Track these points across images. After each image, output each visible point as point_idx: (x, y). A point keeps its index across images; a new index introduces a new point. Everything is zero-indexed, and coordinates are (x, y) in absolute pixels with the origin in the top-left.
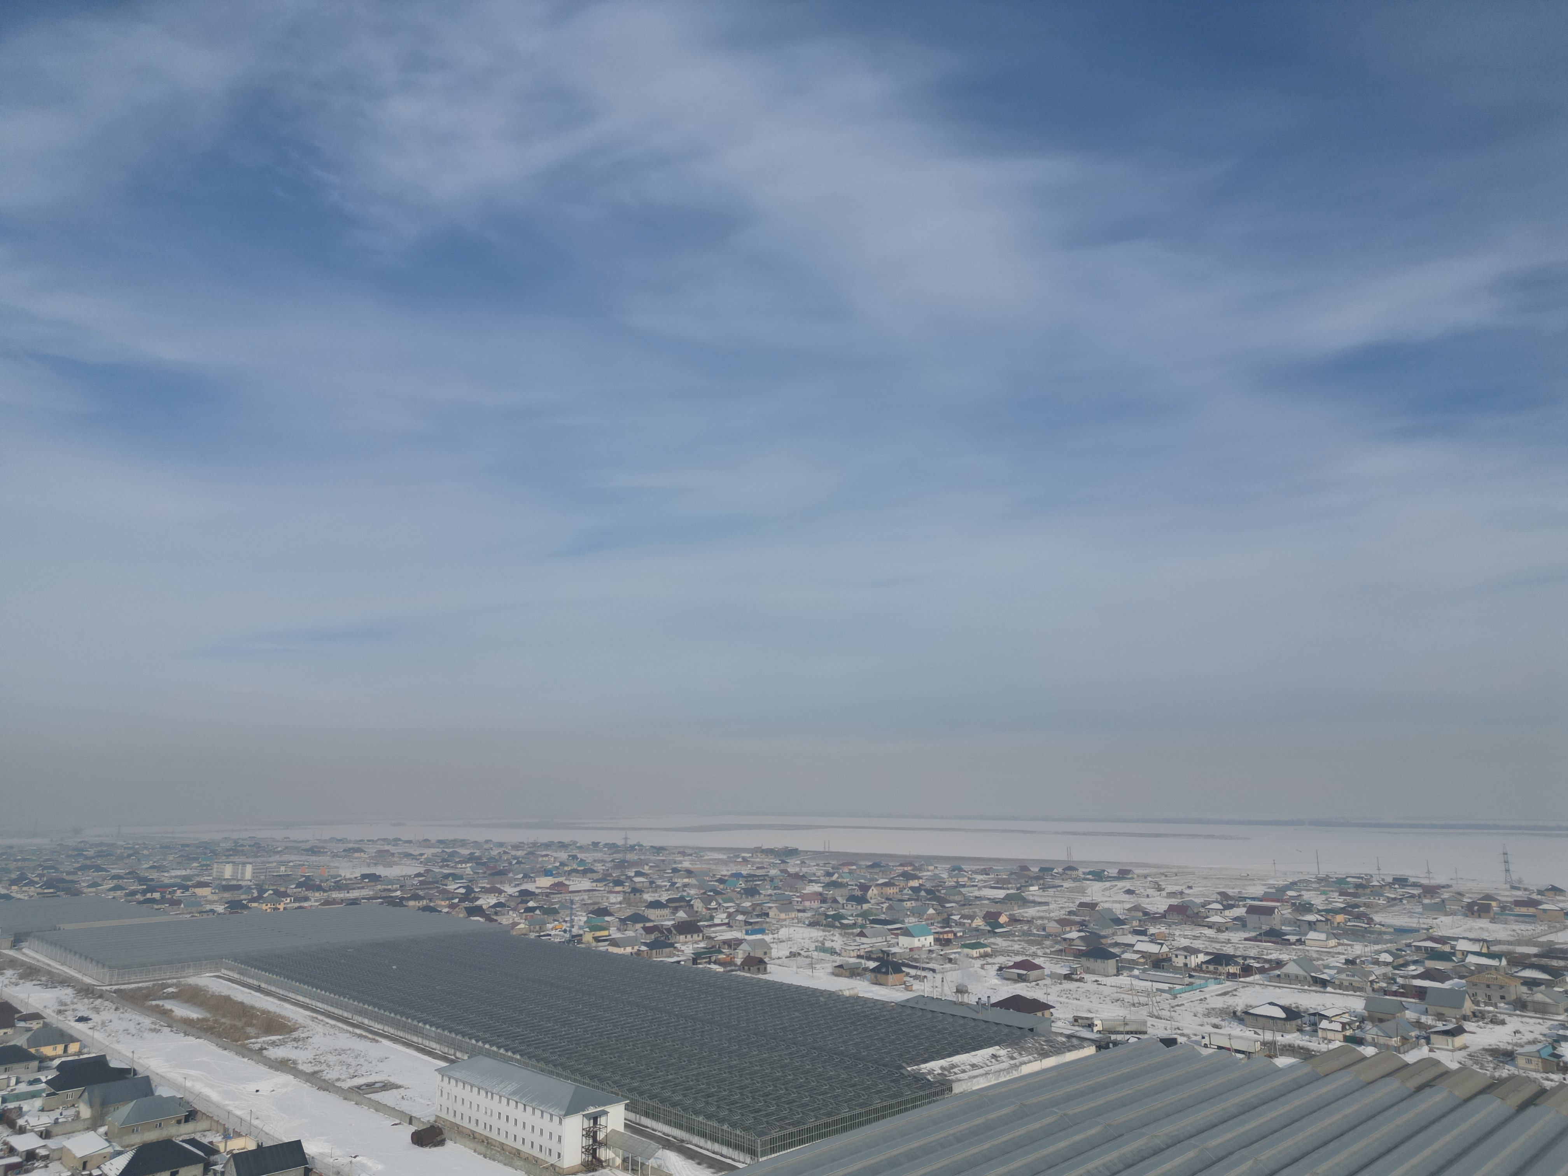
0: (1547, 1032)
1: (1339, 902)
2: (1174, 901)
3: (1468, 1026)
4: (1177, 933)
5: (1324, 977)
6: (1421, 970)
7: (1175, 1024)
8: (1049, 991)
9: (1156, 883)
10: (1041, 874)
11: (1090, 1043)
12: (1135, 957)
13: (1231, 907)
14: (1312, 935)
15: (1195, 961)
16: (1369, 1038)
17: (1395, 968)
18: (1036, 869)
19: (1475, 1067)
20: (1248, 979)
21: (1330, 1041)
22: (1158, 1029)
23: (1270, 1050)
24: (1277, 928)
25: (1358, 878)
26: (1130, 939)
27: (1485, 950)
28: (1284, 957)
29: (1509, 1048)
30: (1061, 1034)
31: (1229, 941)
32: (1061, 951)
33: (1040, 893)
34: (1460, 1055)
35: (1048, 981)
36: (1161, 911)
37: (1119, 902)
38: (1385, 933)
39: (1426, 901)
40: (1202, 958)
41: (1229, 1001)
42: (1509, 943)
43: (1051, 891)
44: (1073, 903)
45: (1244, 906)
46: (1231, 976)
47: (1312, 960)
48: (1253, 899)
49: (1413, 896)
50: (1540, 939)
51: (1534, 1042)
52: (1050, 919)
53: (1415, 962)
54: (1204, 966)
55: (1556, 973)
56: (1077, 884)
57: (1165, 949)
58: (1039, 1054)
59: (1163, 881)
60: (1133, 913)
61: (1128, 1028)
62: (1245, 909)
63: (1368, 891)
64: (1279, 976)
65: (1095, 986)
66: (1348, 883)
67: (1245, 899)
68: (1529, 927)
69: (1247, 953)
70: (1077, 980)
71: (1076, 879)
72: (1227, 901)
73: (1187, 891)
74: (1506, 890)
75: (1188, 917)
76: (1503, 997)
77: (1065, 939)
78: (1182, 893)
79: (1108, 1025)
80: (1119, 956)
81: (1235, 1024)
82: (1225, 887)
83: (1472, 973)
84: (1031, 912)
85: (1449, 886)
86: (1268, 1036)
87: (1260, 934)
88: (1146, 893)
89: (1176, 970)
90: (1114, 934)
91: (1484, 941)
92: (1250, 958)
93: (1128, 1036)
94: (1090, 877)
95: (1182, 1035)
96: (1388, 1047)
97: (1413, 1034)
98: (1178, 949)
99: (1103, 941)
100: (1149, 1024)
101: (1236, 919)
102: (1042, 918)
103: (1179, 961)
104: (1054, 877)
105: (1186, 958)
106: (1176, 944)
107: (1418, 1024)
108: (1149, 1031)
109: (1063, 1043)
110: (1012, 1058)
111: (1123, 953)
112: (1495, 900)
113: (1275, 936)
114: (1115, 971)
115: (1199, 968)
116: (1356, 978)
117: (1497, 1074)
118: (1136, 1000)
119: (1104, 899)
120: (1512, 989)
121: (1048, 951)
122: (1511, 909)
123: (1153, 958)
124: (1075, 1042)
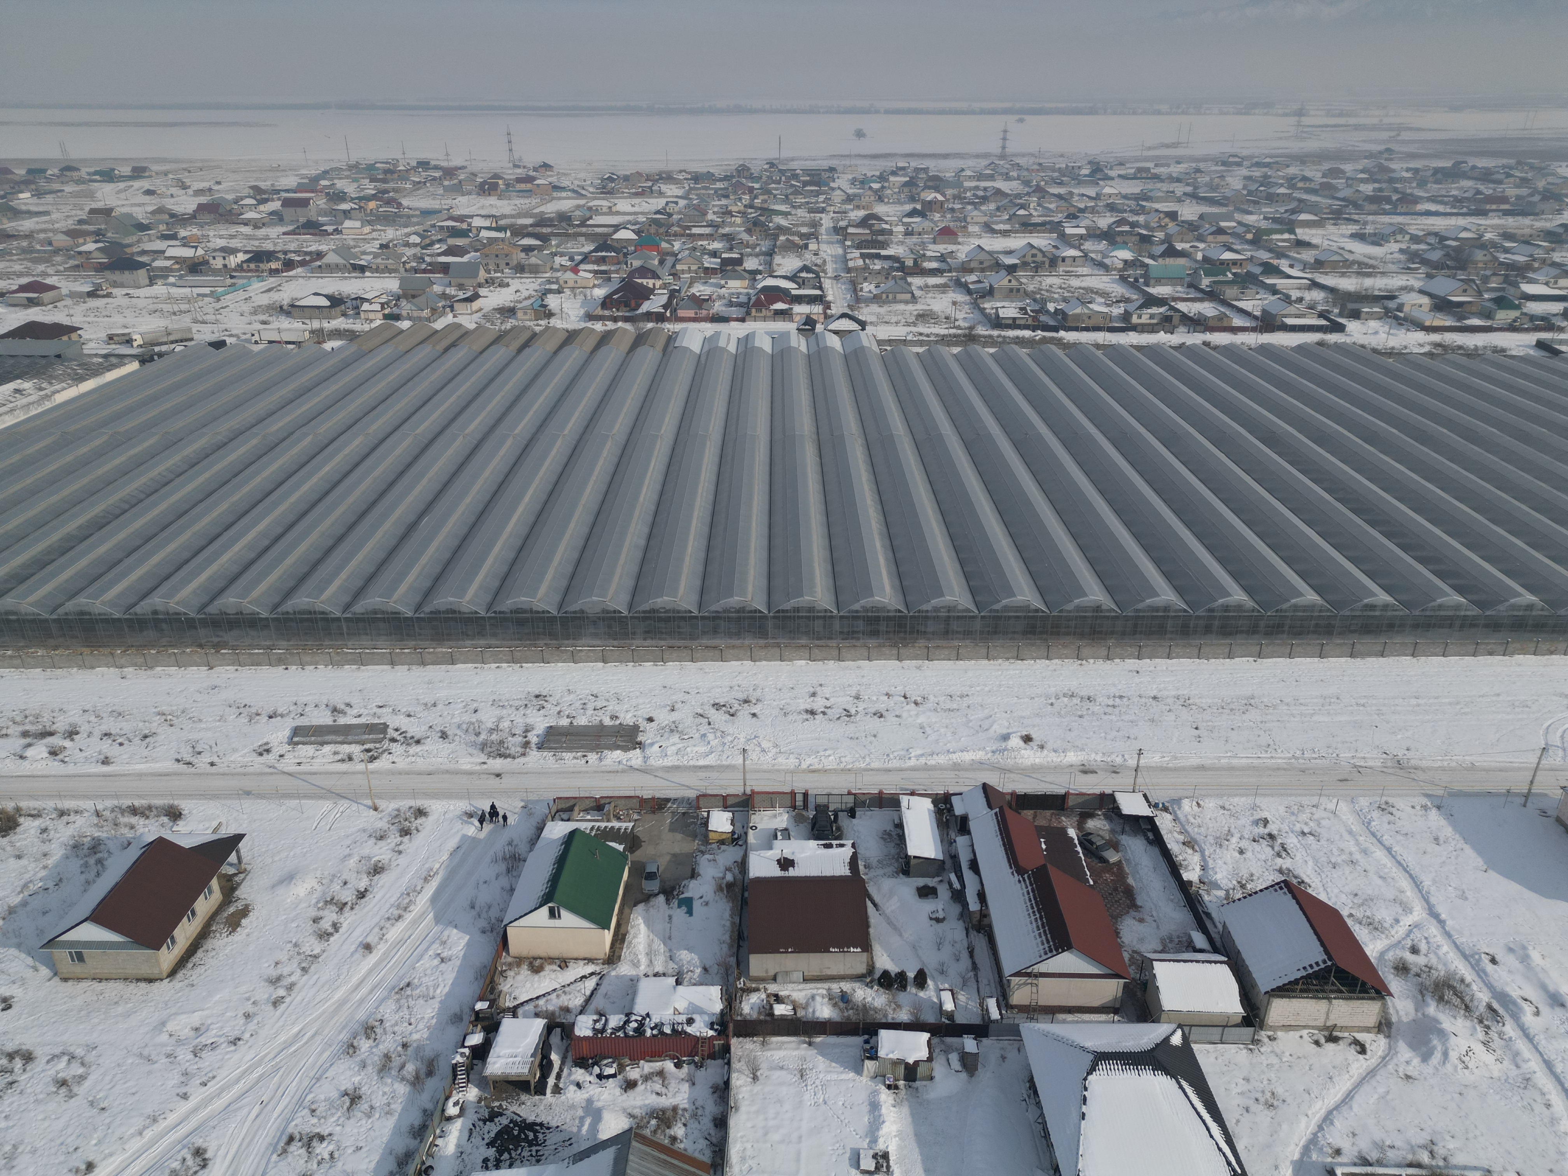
0: (538, 288)
1: (370, 189)
2: (203, 200)
3: (483, 291)
4: (211, 233)
5: (362, 263)
6: (444, 247)
7: (224, 327)
8: (72, 312)
9: (179, 180)
10: (31, 177)
11: (130, 359)
12: (168, 263)
13: (265, 201)
14: (348, 224)
15: (234, 261)
16: (404, 313)
17: (423, 248)
18: (23, 172)
19: (488, 325)
20: (291, 273)
21: (371, 321)
22: (205, 334)
23: (318, 337)
24: (314, 219)
25: (386, 163)
26: (159, 245)
27: (494, 225)
28: (323, 248)
29: (512, 305)
30: (96, 355)
31: (267, 238)
32: (77, 266)
33: (35, 200)
34: (476, 317)
35: (69, 301)
36: (191, 211)
37: (139, 205)
38: (413, 216)
39: (446, 183)
40: (241, 257)
41: (275, 297)
42: (512, 216)
43: (49, 198)
44: (82, 209)
45: (279, 199)
46: (274, 272)
47: (349, 248)
48: (287, 191)
49: (435, 179)
50: (535, 211)
51: (529, 298)
52: (55, 231)
53: (439, 241)
54: (245, 266)
55: (545, 238)
56: (82, 187)
57: (200, 252)
58: (73, 380)
59: (187, 177)
60: (158, 217)
61: (172, 338)
62: (280, 203)
63: (396, 176)
64: (320, 266)
65: (127, 300)
66: (378, 169)
67: (278, 192)
68: (527, 201)
69: (287, 248)
70: (104, 296)
71: (80, 181)
72: (261, 195)
73: (216, 187)
74: (509, 168)
75: (221, 215)
76: (507, 264)
77: (80, 253)
78: (210, 190)
79: (148, 338)
80: (150, 265)
81: (283, 318)
82: (257, 180)
83: (484, 246)
84: (27, 225)
85: (464, 167)
86: (316, 324)
87: (298, 227)
88: (169, 193)
89: (215, 272)
90: (138, 241)
91: (493, 216)
92: (291, 252)
93: (173, 346)
94: (97, 177)
95: (231, 336)
96: (420, 319)
97: (440, 305)
98: (215, 250)
99: (128, 250)
100: (194, 330)
101: (272, 213)
102: (44, 231)
103: (218, 263)
104: (49, 180)
105: (224, 258)
106: (211, 245)
107: (444, 296)
108: (195, 337)
109: (100, 364)
110: (41, 389)
111: (153, 261)
112: (501, 178)
113: (312, 227)
114: (147, 282)
115: (240, 267)
116: (390, 261)
117: (503, 328)
118: (176, 308)
119: (120, 203)
120: (514, 257)
121: (61, 268)
122: (514, 186)
123: (189, 263)
124: (114, 360)
